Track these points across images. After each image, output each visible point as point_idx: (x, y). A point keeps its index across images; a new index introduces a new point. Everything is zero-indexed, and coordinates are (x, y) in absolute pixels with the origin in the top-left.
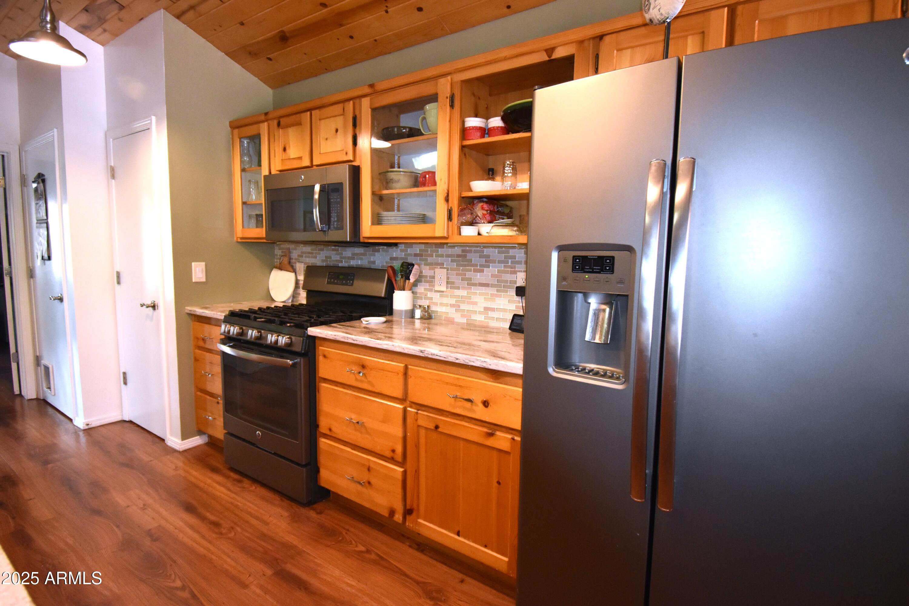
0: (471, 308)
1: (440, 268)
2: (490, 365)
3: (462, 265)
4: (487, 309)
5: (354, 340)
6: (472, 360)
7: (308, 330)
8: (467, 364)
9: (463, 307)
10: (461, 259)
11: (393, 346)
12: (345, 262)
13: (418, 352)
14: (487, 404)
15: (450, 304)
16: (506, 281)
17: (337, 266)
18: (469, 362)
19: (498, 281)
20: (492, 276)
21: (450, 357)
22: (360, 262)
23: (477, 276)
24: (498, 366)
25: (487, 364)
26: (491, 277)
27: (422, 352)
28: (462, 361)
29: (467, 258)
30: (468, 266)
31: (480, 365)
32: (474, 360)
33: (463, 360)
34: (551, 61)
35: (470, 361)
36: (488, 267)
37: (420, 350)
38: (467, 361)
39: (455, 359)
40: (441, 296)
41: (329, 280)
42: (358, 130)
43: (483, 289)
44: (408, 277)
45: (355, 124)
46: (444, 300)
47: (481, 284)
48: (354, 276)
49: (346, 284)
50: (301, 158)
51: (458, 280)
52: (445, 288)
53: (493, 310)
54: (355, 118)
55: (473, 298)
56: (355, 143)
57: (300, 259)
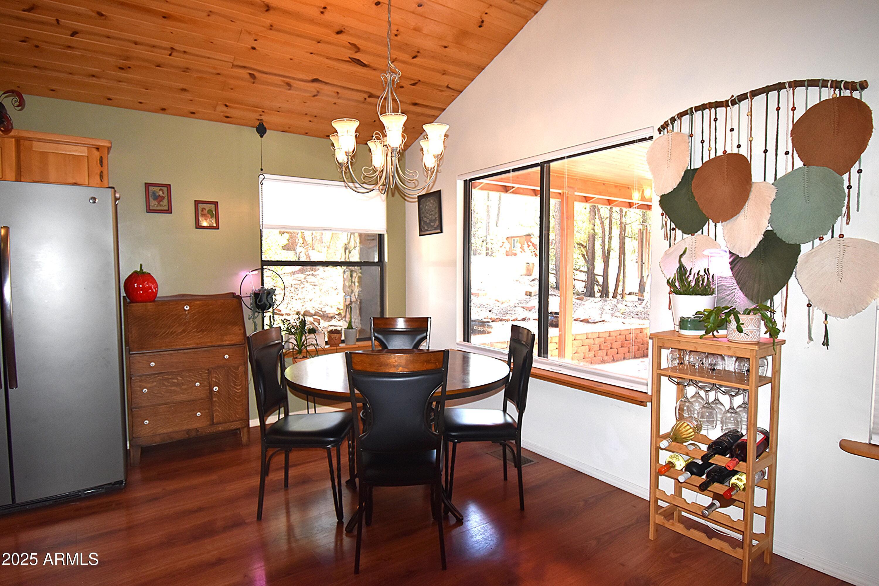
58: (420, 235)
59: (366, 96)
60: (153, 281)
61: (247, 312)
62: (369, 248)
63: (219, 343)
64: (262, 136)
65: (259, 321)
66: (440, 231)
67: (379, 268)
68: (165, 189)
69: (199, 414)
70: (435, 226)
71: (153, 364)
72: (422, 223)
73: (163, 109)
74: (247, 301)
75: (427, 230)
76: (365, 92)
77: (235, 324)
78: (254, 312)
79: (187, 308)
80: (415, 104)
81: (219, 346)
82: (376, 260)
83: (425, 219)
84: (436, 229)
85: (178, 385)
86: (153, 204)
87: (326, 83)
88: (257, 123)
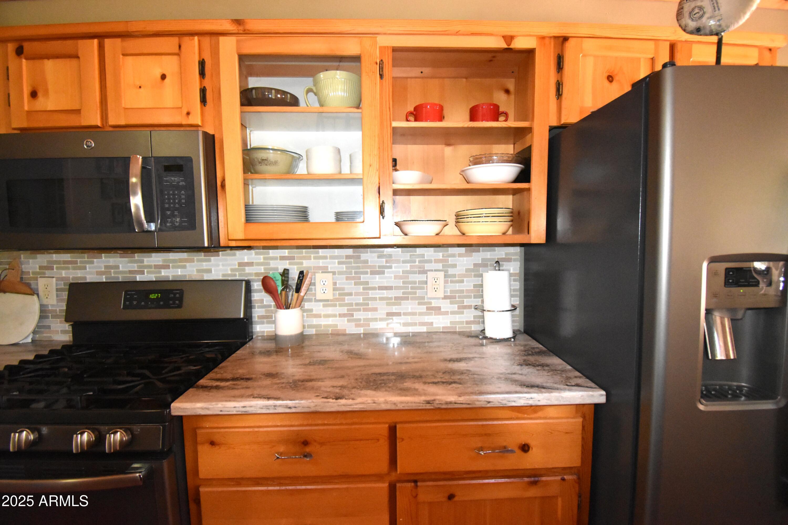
0: (370, 315)
1: (322, 272)
2: (539, 401)
3: (353, 268)
4: (390, 314)
5: (290, 408)
6: (512, 400)
7: (171, 407)
8: (504, 406)
9: (357, 315)
10: (352, 260)
11: (374, 403)
12: (148, 272)
13: (421, 405)
14: (527, 448)
15: (339, 314)
16: (415, 283)
17: (134, 280)
18: (508, 403)
19: (404, 283)
20: (396, 277)
21: (478, 401)
22: (181, 272)
23: (375, 278)
24: (551, 401)
25: (534, 401)
26: (394, 279)
27: (429, 403)
28: (497, 403)
29: (361, 259)
30: (363, 267)
31: (524, 404)
32: (515, 399)
33: (499, 402)
34: (508, 50)
35: (509, 401)
36: (390, 267)
37: (426, 401)
38: (504, 402)
39: (486, 403)
40: (324, 306)
41: (127, 303)
42: (207, 83)
43: (385, 293)
44: (298, 290)
45: (202, 73)
46: (330, 310)
47: (381, 288)
48: (181, 292)
49: (167, 306)
50: (78, 112)
51: (350, 287)
52: (331, 297)
53: (398, 314)
54: (202, 64)
55: (371, 304)
56: (203, 100)
57: (48, 273)
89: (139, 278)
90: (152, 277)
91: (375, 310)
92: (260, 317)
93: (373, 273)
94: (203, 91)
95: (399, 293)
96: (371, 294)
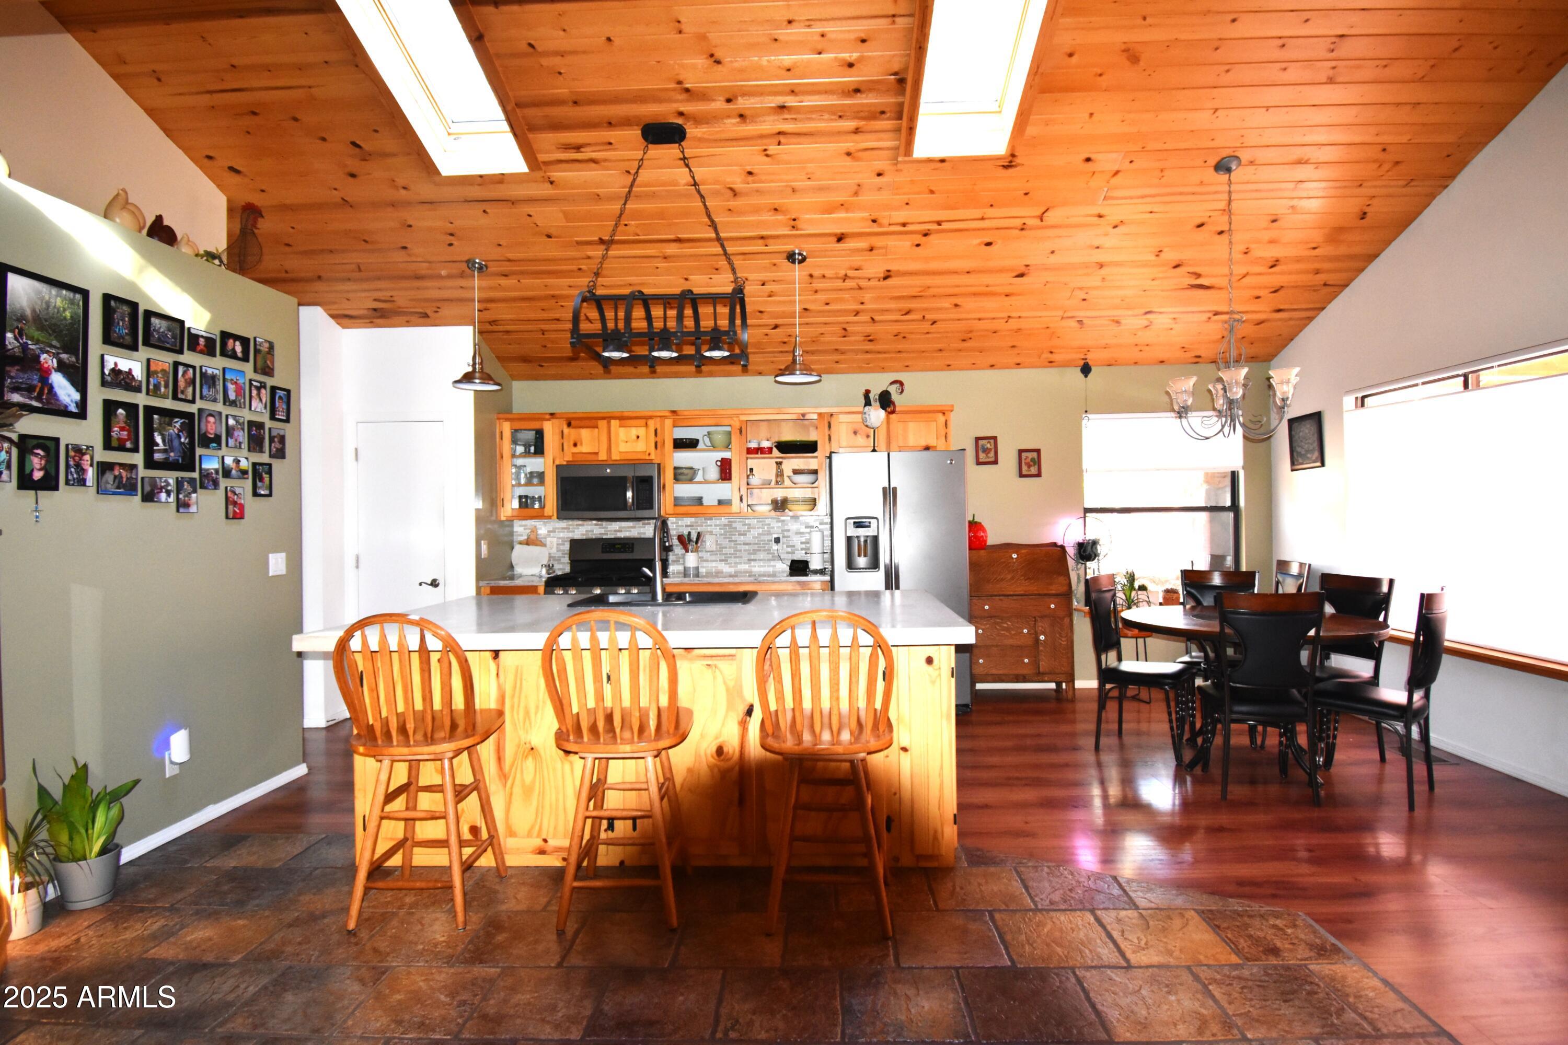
0: (738, 560)
1: (711, 532)
3: (728, 532)
4: (750, 560)
9: (731, 560)
15: (719, 560)
19: (758, 541)
20: (754, 537)
23: (741, 538)
29: (733, 526)
30: (734, 531)
36: (750, 531)
40: (710, 555)
41: (603, 550)
42: (658, 439)
43: (747, 547)
44: (697, 542)
45: (656, 434)
46: (713, 558)
47: (745, 544)
48: (633, 544)
49: (625, 552)
50: (597, 453)
51: (726, 542)
52: (714, 549)
53: (755, 560)
54: (656, 431)
55: (738, 554)
56: (656, 447)
57: (552, 534)
58: (1292, 470)
59: (1210, 315)
60: (984, 530)
61: (1071, 563)
62: (1219, 489)
63: (1046, 592)
64: (1086, 376)
65: (1082, 572)
66: (1319, 464)
67: (1231, 515)
68: (992, 441)
69: (1026, 661)
70: (1314, 458)
71: (987, 607)
72: (1295, 454)
73: (992, 366)
74: (1071, 551)
75: (1302, 464)
76: (1209, 312)
77: (1060, 574)
78: (1078, 563)
79: (1014, 556)
80: (1279, 311)
81: (1045, 595)
82: (1228, 503)
83: (1299, 449)
84: (1315, 462)
85: (1007, 629)
86: (982, 456)
87: (1161, 313)
88: (1082, 363)
89: (604, 537)
90: (613, 537)
91: (741, 557)
92: (673, 561)
93: (740, 535)
94: (656, 443)
95: (756, 547)
96: (739, 547)
